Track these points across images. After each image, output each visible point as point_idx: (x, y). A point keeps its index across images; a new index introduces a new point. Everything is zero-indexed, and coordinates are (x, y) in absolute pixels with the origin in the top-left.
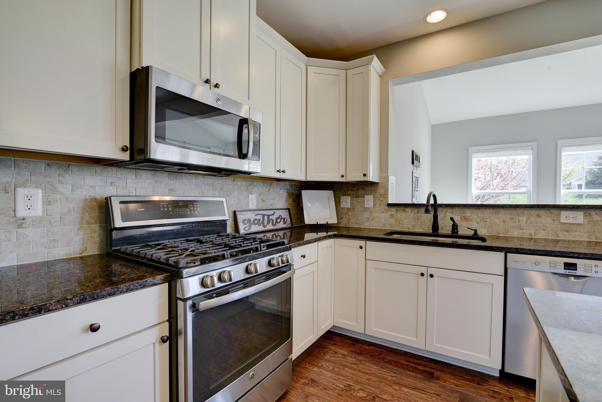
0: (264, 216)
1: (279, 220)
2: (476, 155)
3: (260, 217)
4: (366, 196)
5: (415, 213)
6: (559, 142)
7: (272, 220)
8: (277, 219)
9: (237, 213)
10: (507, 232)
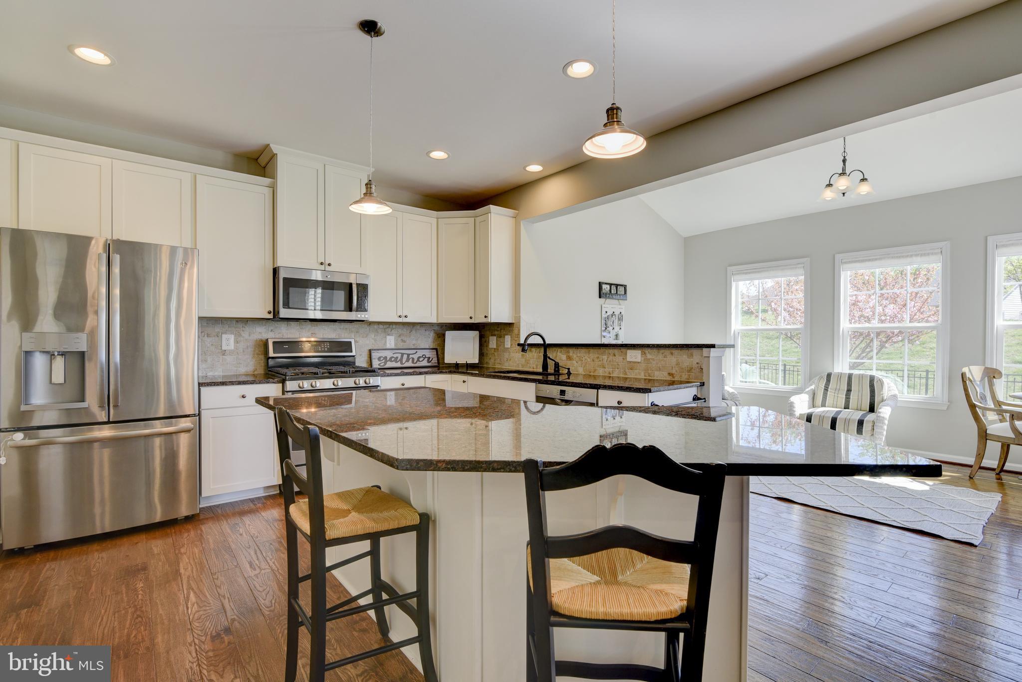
0: (402, 354)
1: (421, 359)
2: (736, 277)
3: (399, 356)
4: (506, 336)
5: (537, 353)
6: (838, 257)
7: (413, 359)
8: (419, 357)
9: (373, 351)
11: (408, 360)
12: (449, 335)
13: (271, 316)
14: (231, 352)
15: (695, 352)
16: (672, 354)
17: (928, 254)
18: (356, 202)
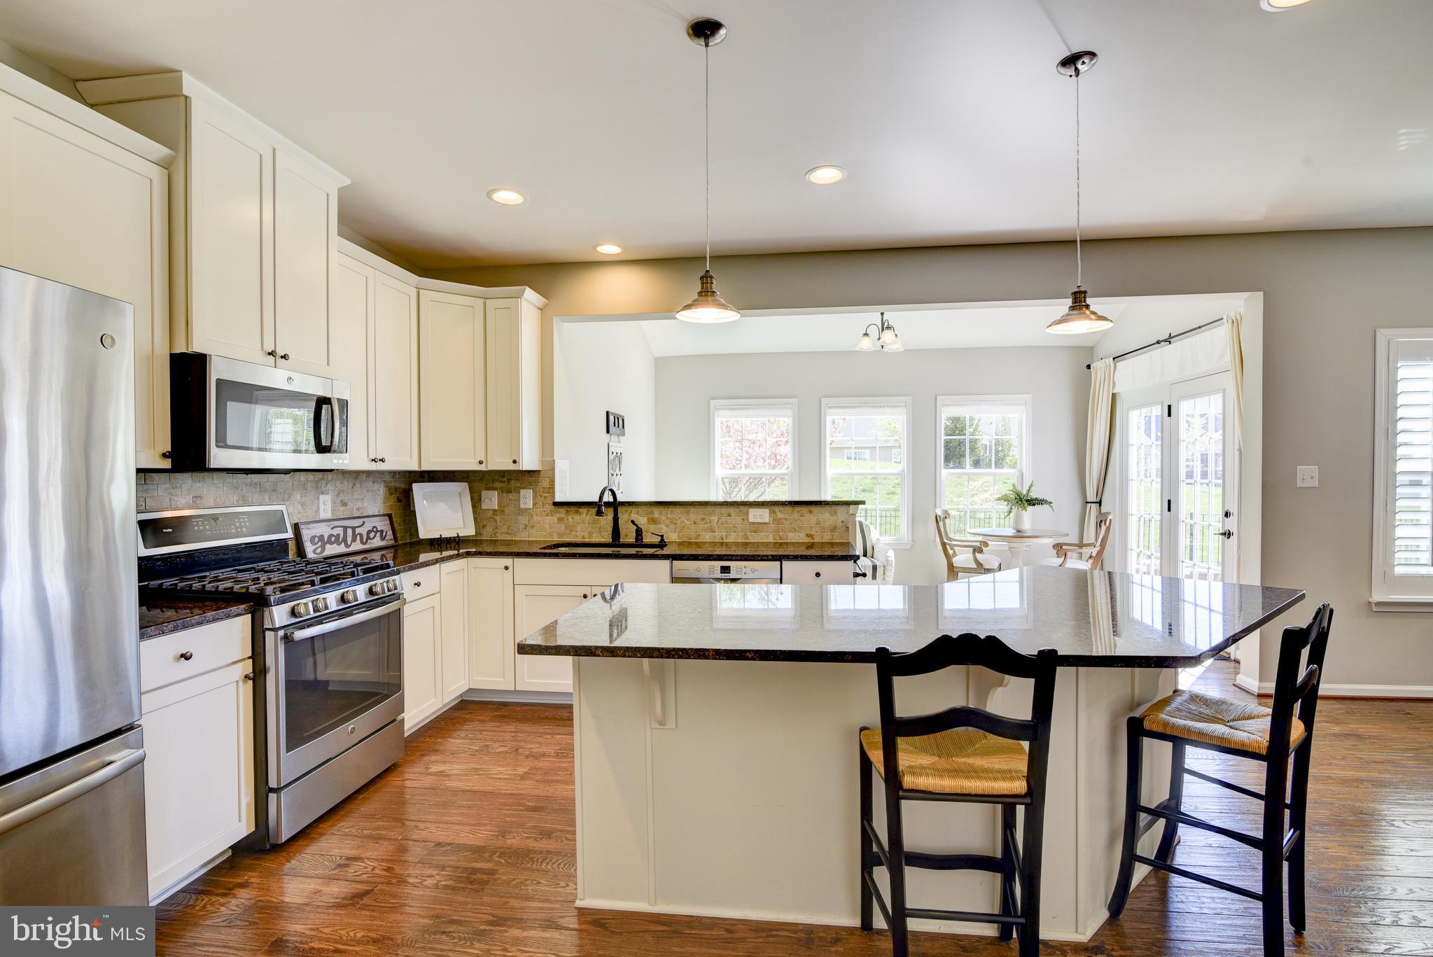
0: (345, 528)
1: (372, 535)
2: (719, 411)
3: (340, 531)
4: (522, 491)
6: (824, 400)
7: (361, 535)
8: (369, 532)
9: (302, 527)
10: (698, 536)
11: (354, 540)
12: (418, 489)
13: (167, 464)
15: (840, 509)
16: (811, 512)
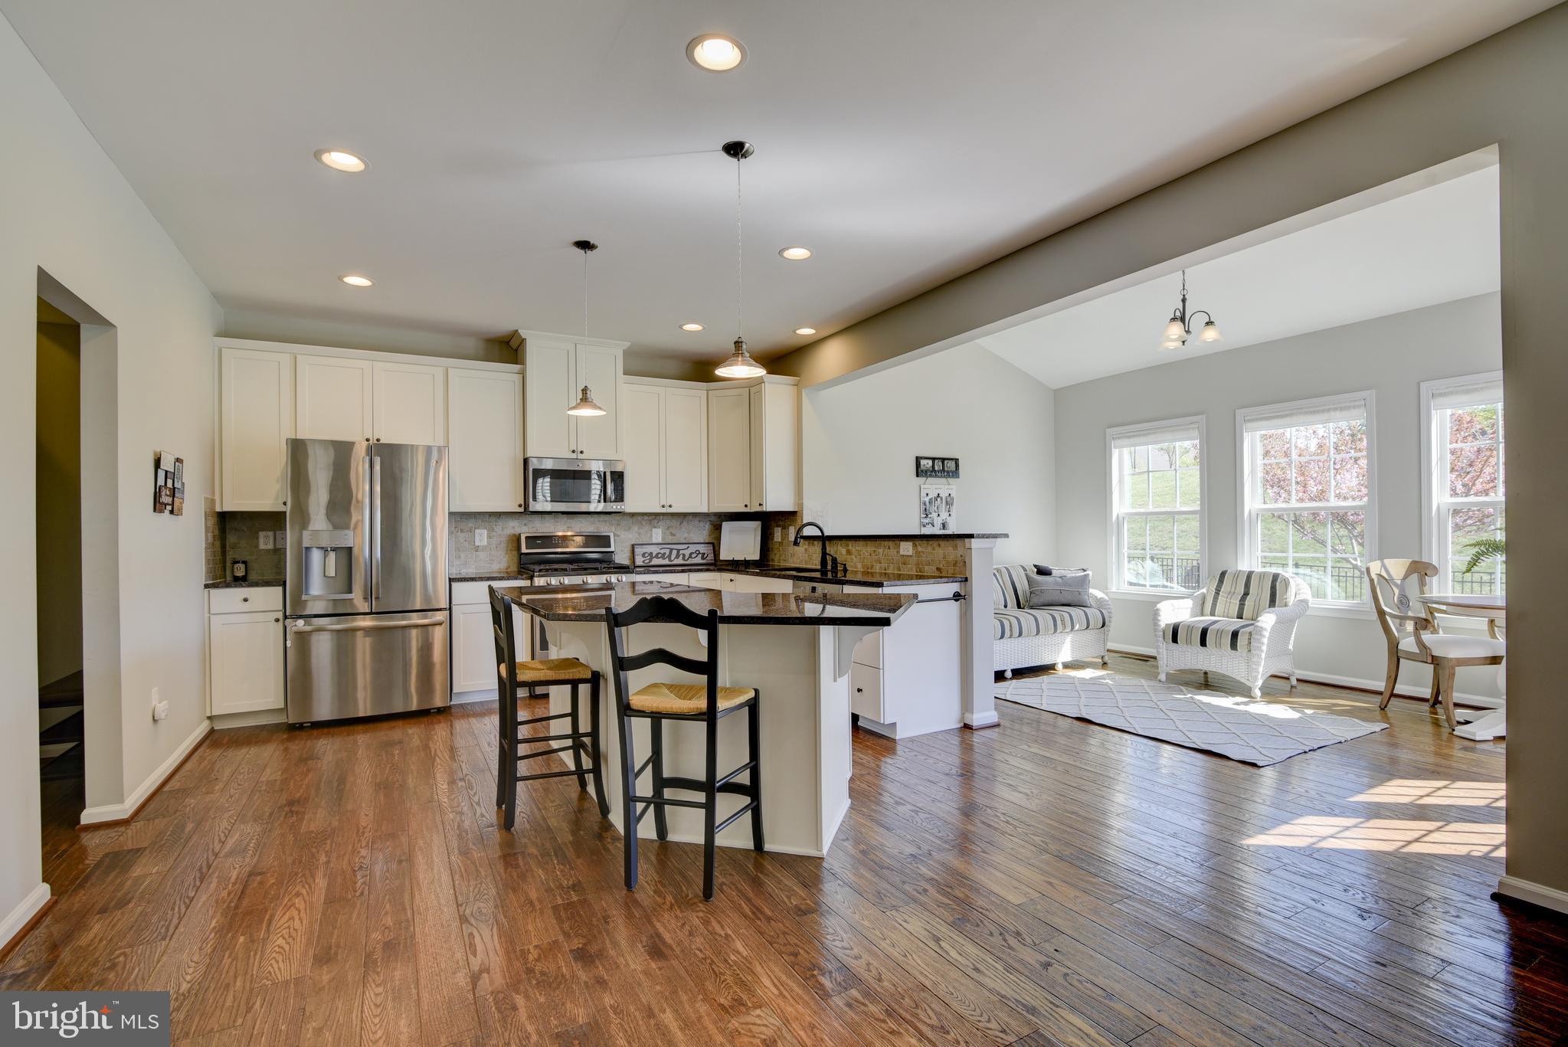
0: (671, 550)
1: (693, 556)
3: (667, 551)
4: (789, 528)
5: (816, 547)
6: (1240, 413)
7: (684, 555)
8: (691, 554)
9: (636, 546)
11: (677, 556)
12: (727, 526)
13: (522, 510)
14: (484, 548)
15: (959, 542)
17: (1349, 408)
18: (574, 408)
